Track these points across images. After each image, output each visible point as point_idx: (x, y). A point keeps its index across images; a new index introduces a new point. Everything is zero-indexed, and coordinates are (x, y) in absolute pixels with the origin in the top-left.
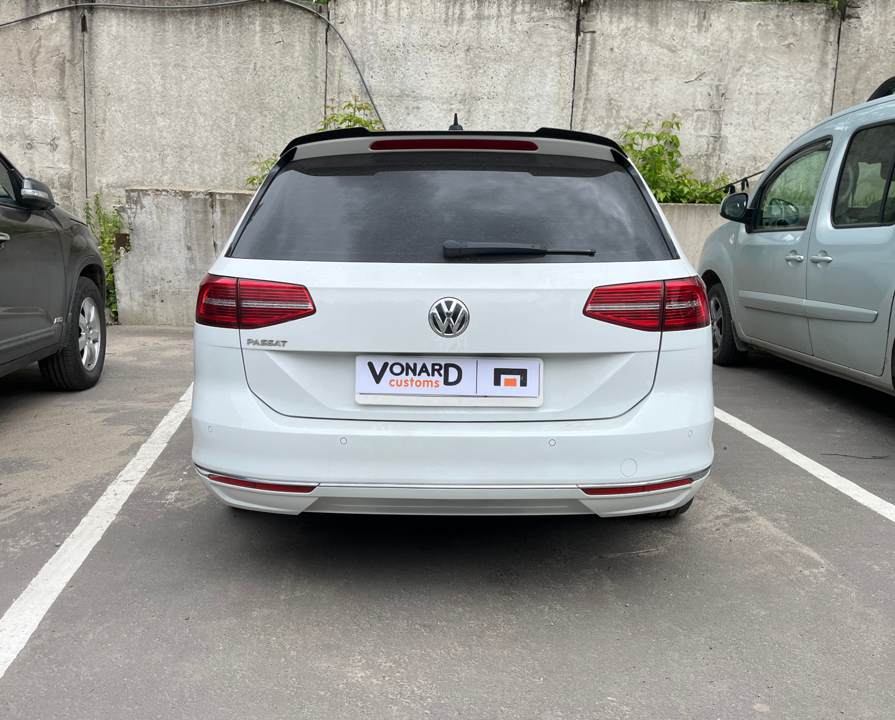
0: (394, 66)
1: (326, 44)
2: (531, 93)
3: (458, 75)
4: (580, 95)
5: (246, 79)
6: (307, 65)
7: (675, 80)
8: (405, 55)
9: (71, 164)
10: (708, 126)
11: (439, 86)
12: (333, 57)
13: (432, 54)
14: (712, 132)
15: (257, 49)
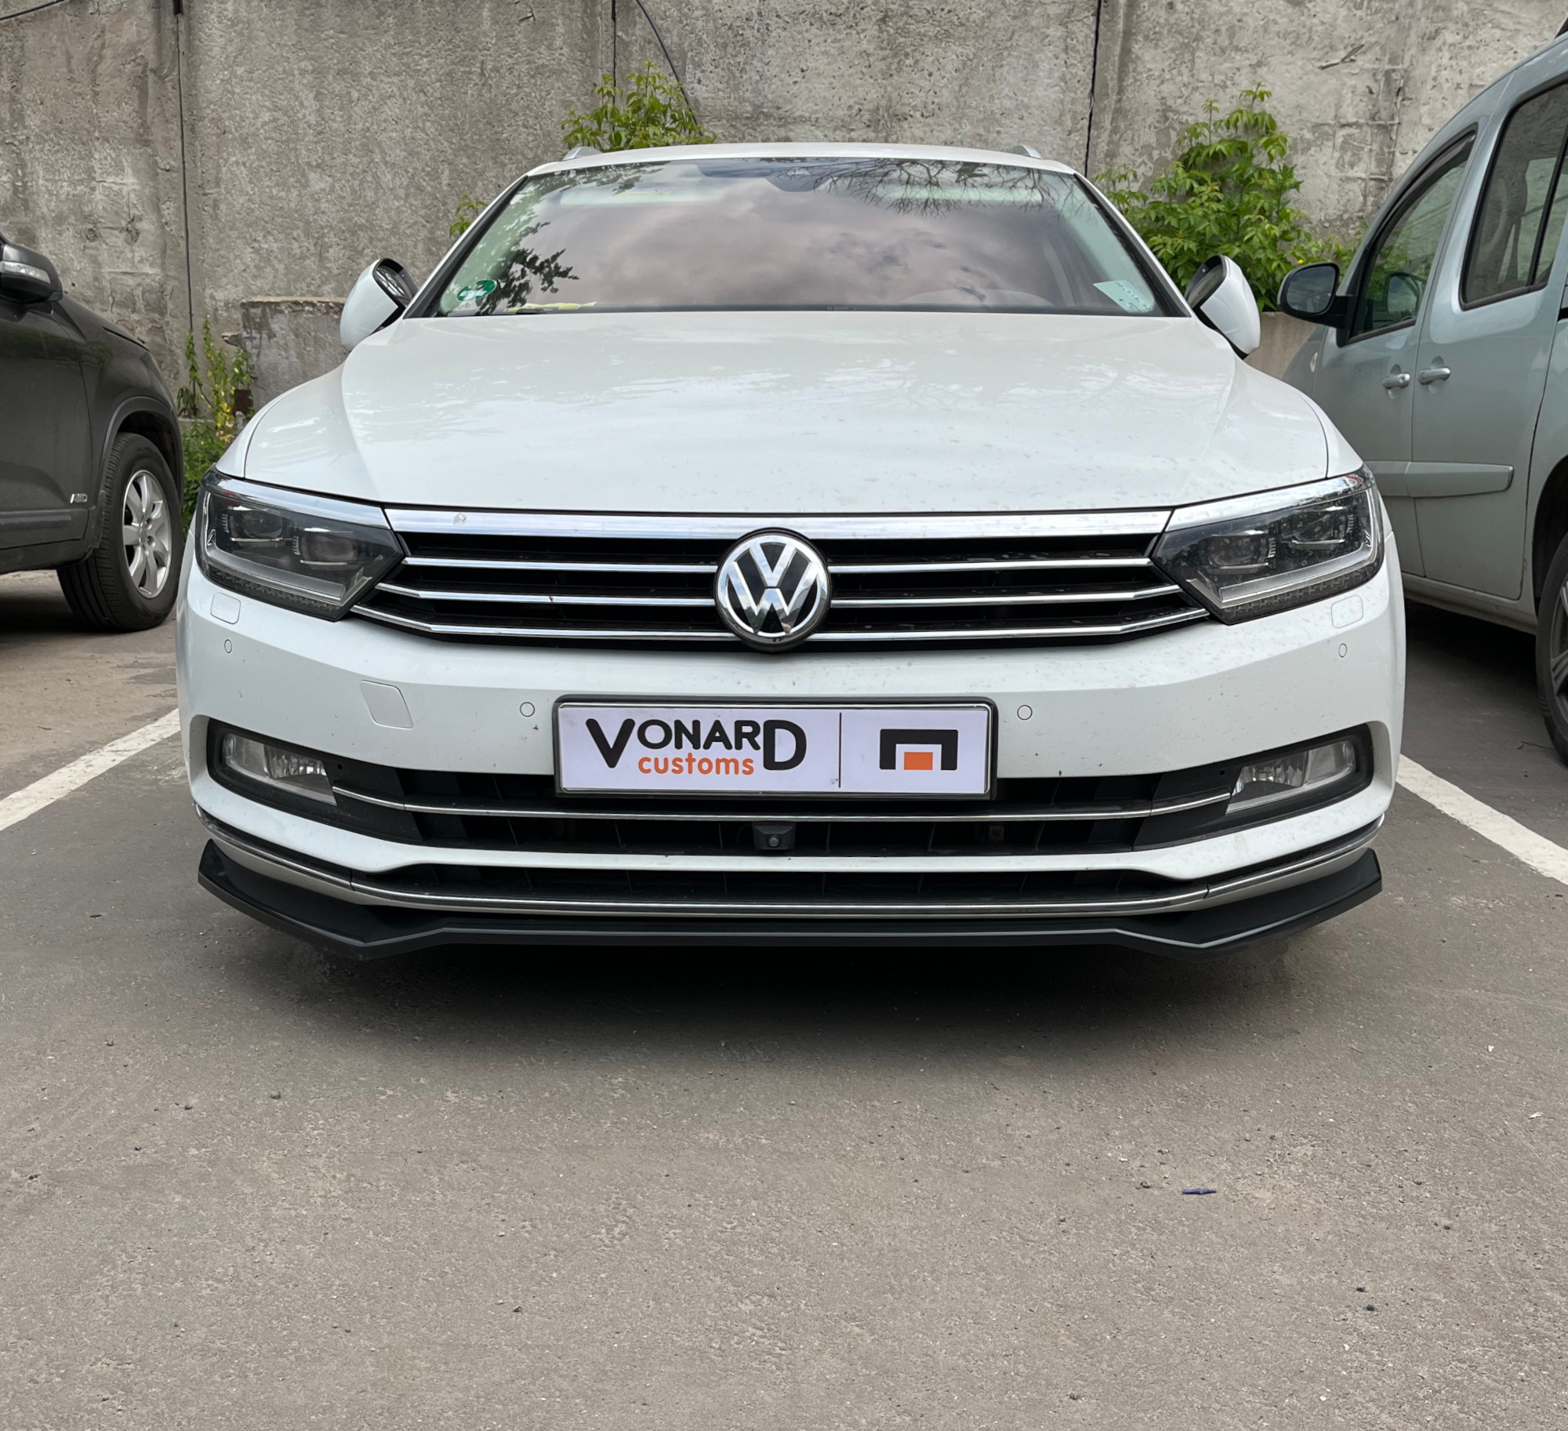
0: (741, 59)
1: (614, 18)
2: (1007, 103)
3: (864, 70)
4: (1106, 102)
5: (466, 93)
6: (578, 63)
7: (1300, 63)
8: (762, 35)
9: (163, 266)
10: (1365, 157)
11: (827, 94)
12: (626, 45)
13: (814, 30)
14: (1373, 168)
15: (485, 34)
